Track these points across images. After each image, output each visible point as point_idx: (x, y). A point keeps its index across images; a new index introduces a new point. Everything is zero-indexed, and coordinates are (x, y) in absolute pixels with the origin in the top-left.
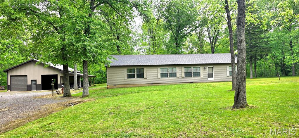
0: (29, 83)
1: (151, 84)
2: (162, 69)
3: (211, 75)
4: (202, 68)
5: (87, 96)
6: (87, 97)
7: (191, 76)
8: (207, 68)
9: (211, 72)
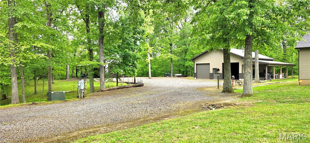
0: (211, 71)
5: (249, 95)
6: (247, 98)
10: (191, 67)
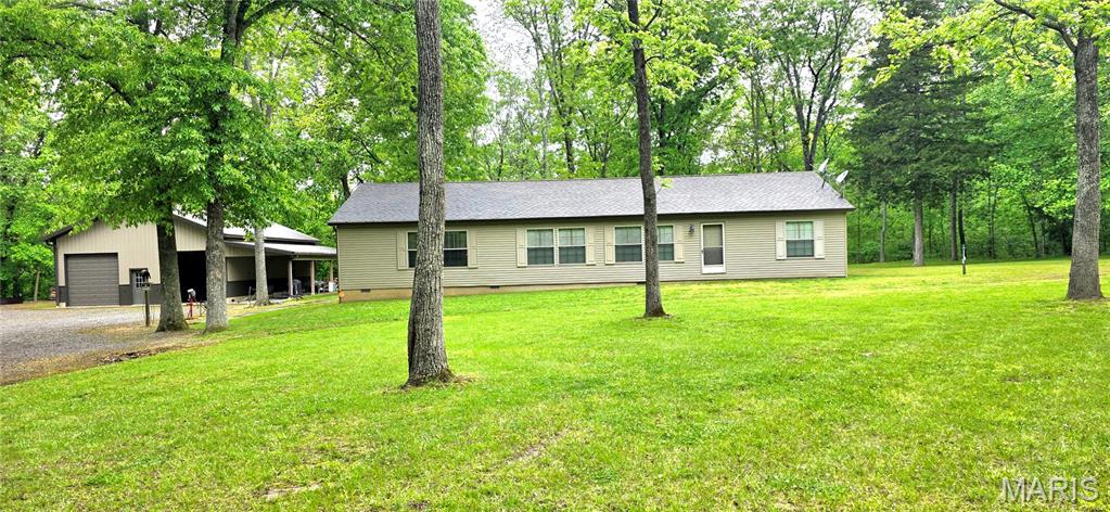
0: (124, 279)
1: (492, 287)
2: (533, 234)
3: (713, 257)
4: (680, 229)
5: (219, 329)
7: (641, 260)
8: (699, 228)
9: (714, 244)
10: (38, 264)
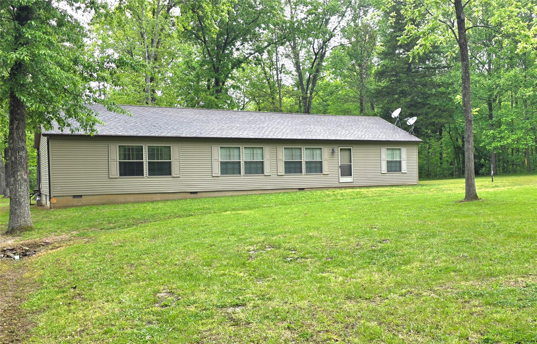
1: (191, 193)
2: (224, 150)
3: (347, 171)
4: (326, 151)
5: (29, 228)
7: (301, 173)
8: (338, 149)
9: (346, 162)
